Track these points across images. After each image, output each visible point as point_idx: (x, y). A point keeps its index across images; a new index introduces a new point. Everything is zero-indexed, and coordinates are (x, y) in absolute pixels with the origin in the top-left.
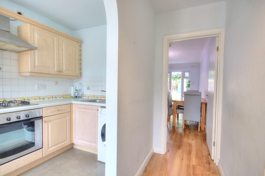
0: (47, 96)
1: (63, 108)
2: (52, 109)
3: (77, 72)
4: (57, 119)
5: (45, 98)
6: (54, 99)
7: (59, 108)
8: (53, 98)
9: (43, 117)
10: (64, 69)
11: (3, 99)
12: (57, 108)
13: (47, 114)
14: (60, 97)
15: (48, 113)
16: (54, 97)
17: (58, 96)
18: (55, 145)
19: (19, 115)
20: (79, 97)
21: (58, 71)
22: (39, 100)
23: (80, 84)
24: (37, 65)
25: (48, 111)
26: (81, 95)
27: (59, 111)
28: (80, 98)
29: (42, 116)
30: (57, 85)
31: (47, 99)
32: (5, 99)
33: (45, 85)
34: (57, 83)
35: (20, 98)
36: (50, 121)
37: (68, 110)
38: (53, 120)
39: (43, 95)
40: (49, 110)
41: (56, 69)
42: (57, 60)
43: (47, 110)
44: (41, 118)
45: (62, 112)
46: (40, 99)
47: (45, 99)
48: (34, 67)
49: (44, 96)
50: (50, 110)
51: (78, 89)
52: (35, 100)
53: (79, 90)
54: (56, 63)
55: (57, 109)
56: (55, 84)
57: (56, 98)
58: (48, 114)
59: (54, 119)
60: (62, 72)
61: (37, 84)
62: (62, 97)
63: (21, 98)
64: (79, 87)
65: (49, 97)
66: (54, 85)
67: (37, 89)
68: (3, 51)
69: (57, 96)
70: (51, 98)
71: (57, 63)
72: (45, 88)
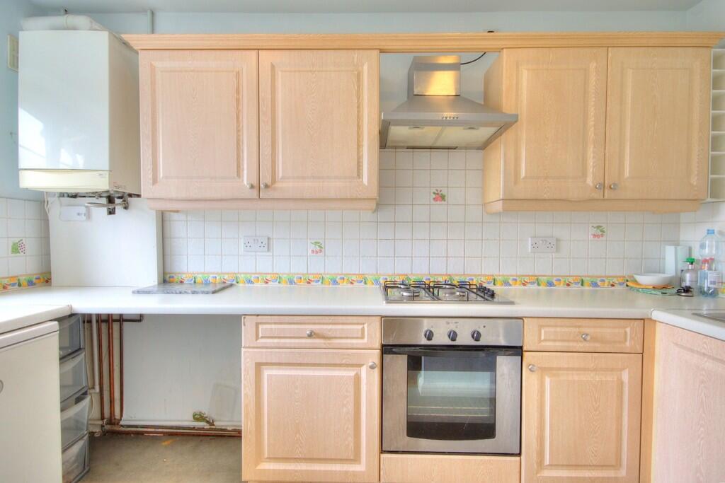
0: (562, 276)
1: (607, 331)
2: (558, 329)
3: (694, 181)
4: (578, 369)
5: (555, 282)
6: (586, 288)
7: (583, 330)
8: (582, 285)
9: (525, 349)
10: (627, 174)
11: (447, 275)
12: (579, 327)
13: (540, 341)
14: (613, 285)
15: (543, 338)
16: (587, 280)
17: (603, 281)
18: (567, 465)
19: (454, 329)
20: (703, 293)
21: (602, 186)
22: (535, 287)
23: (710, 232)
24: (523, 174)
25: (543, 331)
26: (712, 283)
27: (585, 340)
28: (709, 299)
29: (521, 347)
30: (601, 238)
31: (561, 287)
32: (450, 275)
33: (558, 240)
34: (604, 232)
35: (484, 275)
36: (551, 369)
37: (628, 344)
38: (559, 369)
39: (549, 273)
40: (547, 329)
41: (590, 181)
42: (595, 147)
43: (541, 327)
44: (517, 351)
45: (599, 347)
46: (539, 285)
47: (554, 286)
48: (516, 182)
49: (552, 276)
50: (552, 329)
51: (696, 255)
52: (524, 284)
53: (705, 261)
54: (592, 155)
55: (577, 330)
56: (595, 236)
57: (595, 284)
58: (543, 344)
59: (566, 366)
60: (615, 189)
61: (531, 237)
62: (621, 284)
63: (486, 276)
64: (702, 246)
65: (571, 280)
66: (591, 237)
67: (532, 252)
68: (450, 150)
69: (599, 279)
70: (576, 283)
71: (594, 157)
72: (558, 250)
